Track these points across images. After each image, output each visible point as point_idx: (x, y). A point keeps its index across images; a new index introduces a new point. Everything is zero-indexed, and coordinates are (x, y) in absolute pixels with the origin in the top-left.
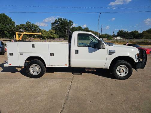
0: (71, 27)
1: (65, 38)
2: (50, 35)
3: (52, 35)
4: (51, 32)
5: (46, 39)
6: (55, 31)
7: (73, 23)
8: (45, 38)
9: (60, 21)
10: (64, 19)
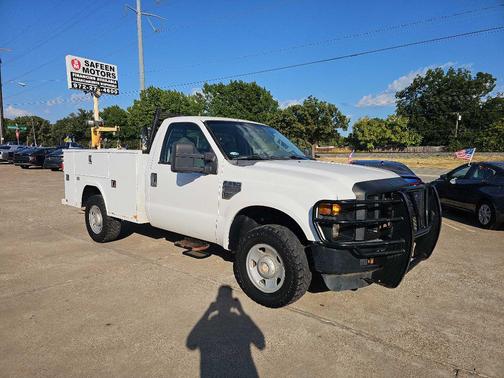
0: (484, 100)
1: (447, 144)
2: (389, 134)
3: (393, 136)
4: (392, 126)
5: (371, 148)
6: (407, 121)
7: (493, 81)
8: (370, 145)
9: (433, 81)
10: (451, 71)
